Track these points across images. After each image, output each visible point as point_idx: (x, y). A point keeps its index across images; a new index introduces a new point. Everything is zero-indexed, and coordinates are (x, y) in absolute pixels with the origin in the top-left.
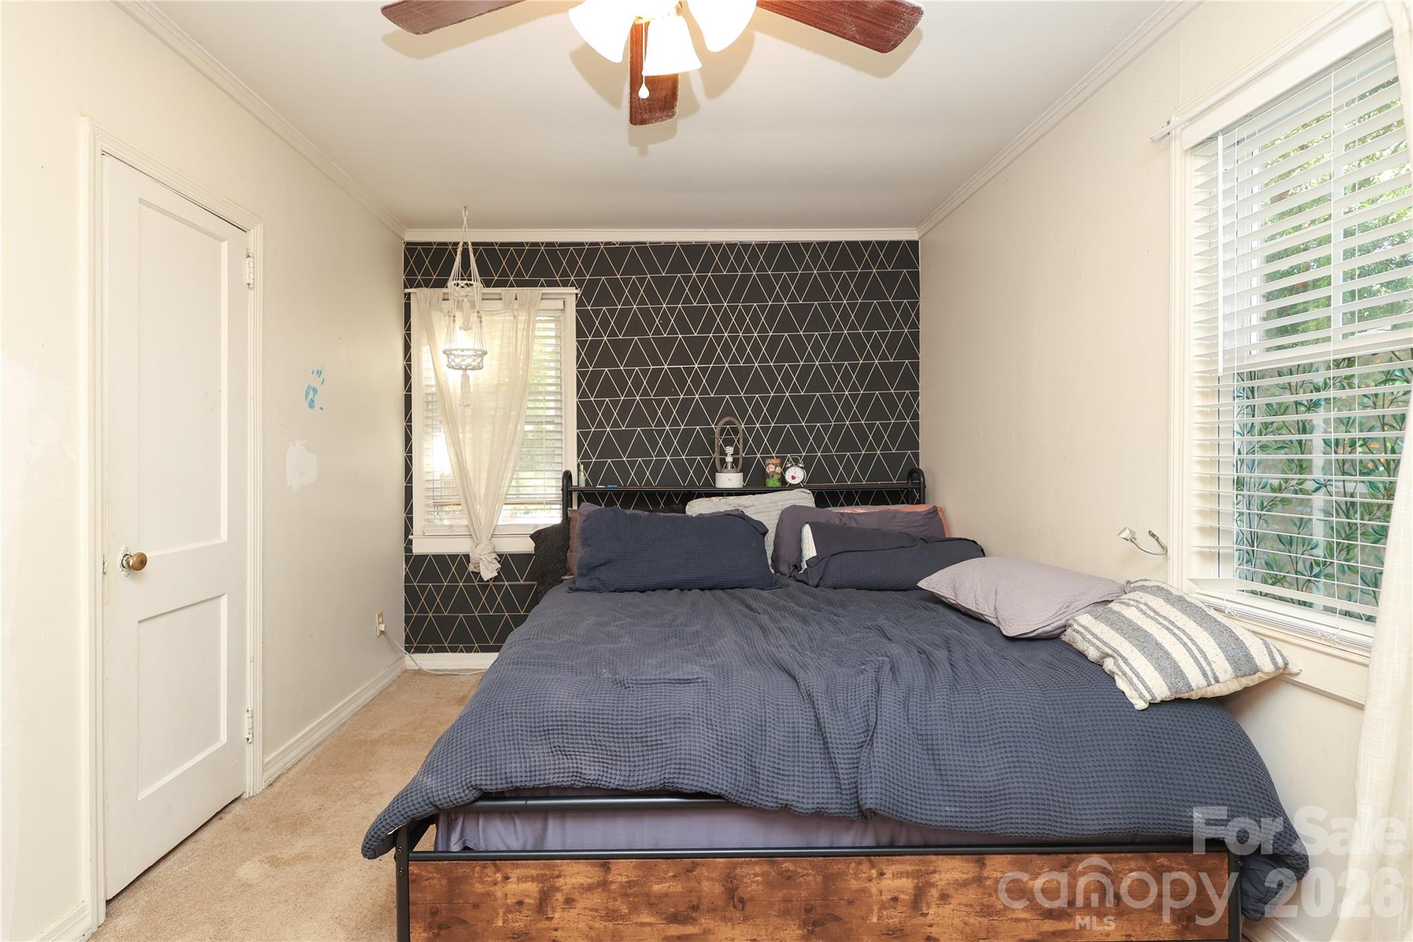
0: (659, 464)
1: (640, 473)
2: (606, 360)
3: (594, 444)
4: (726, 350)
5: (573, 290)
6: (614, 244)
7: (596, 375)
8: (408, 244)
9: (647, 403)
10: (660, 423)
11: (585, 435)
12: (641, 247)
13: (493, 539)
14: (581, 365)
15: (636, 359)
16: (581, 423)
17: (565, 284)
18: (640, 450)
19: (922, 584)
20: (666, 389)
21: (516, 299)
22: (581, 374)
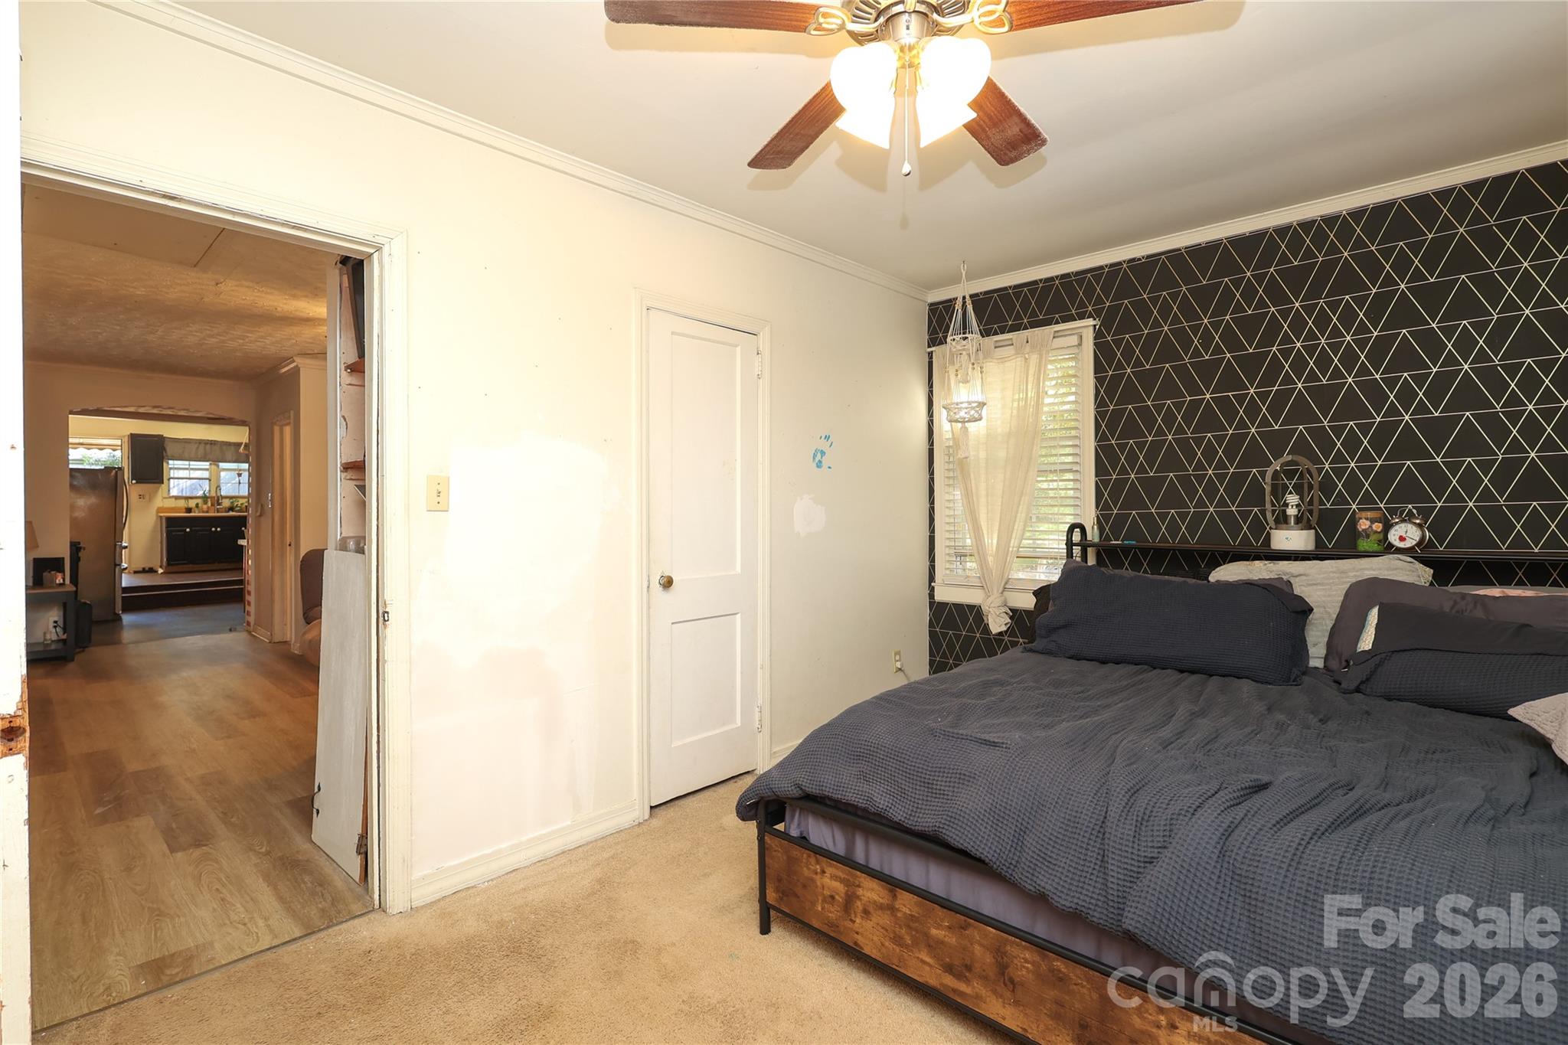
0: (1198, 517)
1: (1173, 528)
2: (1130, 395)
3: (1115, 494)
4: (1299, 365)
5: (1090, 322)
6: (1139, 259)
7: (1118, 414)
8: (931, 305)
9: (1184, 444)
10: (1200, 466)
11: (1105, 483)
12: (1174, 255)
13: (1005, 593)
14: (1100, 403)
15: (1169, 390)
16: (1100, 469)
17: (1081, 317)
18: (1173, 499)
19: (1513, 712)
20: (1209, 422)
21: (1027, 342)
22: (1100, 415)
